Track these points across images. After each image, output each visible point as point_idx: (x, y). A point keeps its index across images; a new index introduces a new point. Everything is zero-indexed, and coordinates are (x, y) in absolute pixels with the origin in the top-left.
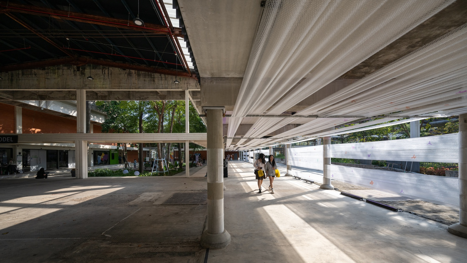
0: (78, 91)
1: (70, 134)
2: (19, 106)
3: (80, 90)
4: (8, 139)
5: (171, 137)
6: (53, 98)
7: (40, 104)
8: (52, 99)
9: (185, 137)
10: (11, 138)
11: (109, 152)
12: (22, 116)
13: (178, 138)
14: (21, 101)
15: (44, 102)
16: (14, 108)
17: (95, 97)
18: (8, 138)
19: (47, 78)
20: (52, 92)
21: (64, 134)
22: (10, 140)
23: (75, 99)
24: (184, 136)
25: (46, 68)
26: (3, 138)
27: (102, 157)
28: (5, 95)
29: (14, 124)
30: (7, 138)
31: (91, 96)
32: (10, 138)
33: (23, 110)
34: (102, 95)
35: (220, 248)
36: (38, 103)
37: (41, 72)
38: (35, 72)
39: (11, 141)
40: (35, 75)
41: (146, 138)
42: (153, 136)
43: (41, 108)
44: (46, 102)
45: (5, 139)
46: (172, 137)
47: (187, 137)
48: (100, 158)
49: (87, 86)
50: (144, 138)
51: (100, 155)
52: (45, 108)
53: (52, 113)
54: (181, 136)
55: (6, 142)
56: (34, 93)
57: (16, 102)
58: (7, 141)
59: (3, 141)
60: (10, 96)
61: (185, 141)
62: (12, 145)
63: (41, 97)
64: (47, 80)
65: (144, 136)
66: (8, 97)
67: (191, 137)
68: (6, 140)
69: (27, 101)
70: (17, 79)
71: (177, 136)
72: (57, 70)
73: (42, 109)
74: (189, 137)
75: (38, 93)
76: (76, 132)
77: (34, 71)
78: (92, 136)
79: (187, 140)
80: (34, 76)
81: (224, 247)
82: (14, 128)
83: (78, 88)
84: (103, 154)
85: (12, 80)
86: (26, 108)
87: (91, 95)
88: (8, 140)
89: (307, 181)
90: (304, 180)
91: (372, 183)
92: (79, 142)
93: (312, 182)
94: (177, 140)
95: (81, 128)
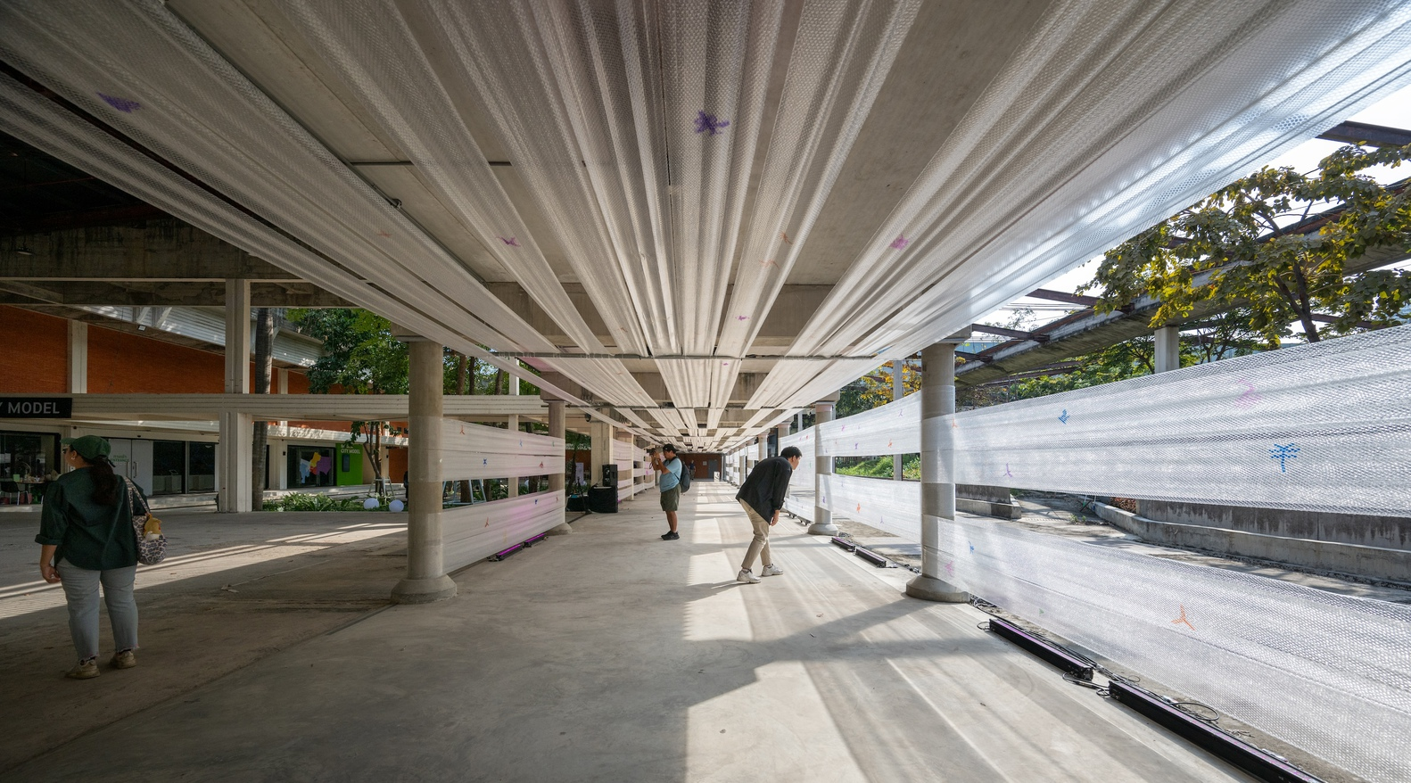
0: (230, 285)
1: (206, 395)
2: (80, 319)
3: (234, 280)
4: (45, 408)
6: (167, 299)
7: (135, 316)
8: (167, 302)
9: (505, 407)
10: (54, 404)
11: (335, 449)
12: (88, 349)
13: (488, 407)
14: (86, 308)
15: (146, 310)
16: (67, 325)
17: (279, 297)
18: (47, 406)
19: (151, 250)
20: (167, 284)
21: (190, 395)
22: (51, 410)
23: (223, 304)
24: (505, 402)
25: (148, 223)
26: (35, 404)
27: (314, 465)
28: (42, 291)
29: (66, 369)
30: (45, 404)
31: (270, 296)
32: (52, 406)
33: (91, 331)
34: (297, 292)
36: (131, 313)
37: (134, 233)
38: (118, 233)
39: (54, 412)
40: (120, 240)
43: (139, 325)
44: (153, 310)
45: (38, 407)
47: (512, 407)
48: (306, 467)
49: (254, 271)
51: (308, 457)
52: (150, 325)
53: (171, 340)
54: (501, 401)
55: (42, 415)
56: (119, 288)
57: (71, 310)
58: (45, 412)
59: (35, 412)
60: (55, 295)
61: (507, 416)
62: (60, 426)
63: (138, 298)
64: (149, 254)
66: (49, 298)
67: (523, 407)
68: (41, 410)
70: (73, 253)
71: (487, 402)
72: (175, 229)
73: (141, 328)
74: (517, 407)
75: (128, 286)
76: (222, 391)
77: (119, 230)
78: (264, 401)
79: (513, 415)
82: (66, 380)
83: (228, 277)
84: (317, 457)
85: (59, 255)
86: (98, 324)
87: (269, 292)
88: (47, 410)
89: (802, 519)
90: (799, 518)
91: (859, 508)
92: (230, 417)
93: (808, 522)
94: (487, 412)
95: (235, 380)
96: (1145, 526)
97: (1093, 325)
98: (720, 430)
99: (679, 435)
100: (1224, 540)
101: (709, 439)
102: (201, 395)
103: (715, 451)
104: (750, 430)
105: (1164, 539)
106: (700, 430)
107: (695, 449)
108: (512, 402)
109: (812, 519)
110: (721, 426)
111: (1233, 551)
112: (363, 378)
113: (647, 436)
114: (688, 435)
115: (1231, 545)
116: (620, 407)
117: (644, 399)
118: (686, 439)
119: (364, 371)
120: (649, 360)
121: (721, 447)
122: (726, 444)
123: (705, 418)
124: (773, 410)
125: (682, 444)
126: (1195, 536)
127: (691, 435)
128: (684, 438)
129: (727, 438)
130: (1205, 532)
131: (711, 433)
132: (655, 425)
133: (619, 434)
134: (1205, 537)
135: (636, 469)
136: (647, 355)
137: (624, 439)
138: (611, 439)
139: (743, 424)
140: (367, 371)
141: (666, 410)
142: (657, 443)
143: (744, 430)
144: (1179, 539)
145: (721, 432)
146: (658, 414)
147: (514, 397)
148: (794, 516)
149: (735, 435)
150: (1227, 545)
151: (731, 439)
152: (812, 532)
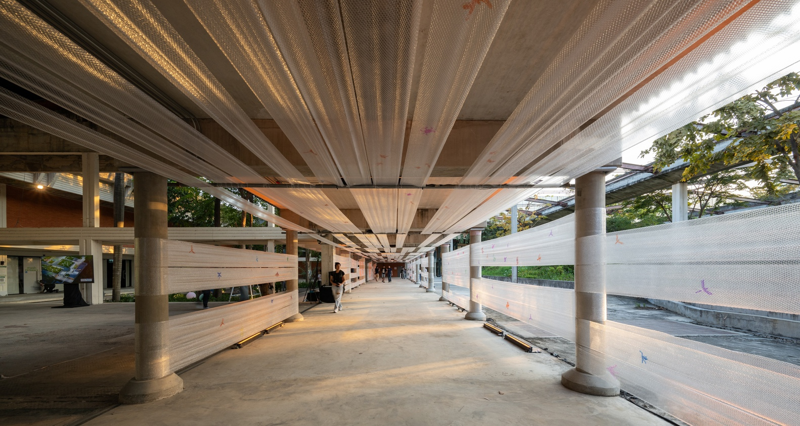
0: (85, 156)
1: (70, 228)
3: (87, 153)
5: (241, 235)
6: (51, 168)
9: (267, 235)
12: (7, 200)
13: (254, 235)
15: (42, 175)
19: (32, 134)
20: (51, 157)
21: (60, 228)
24: (265, 232)
33: (8, 190)
35: (142, 402)
36: (33, 177)
41: (199, 235)
42: (211, 232)
44: (45, 175)
46: (244, 235)
47: (270, 235)
50: (196, 235)
54: (260, 232)
56: (19, 160)
61: (267, 241)
63: (32, 166)
65: (196, 232)
69: (10, 173)
75: (25, 159)
76: (82, 226)
78: (98, 232)
79: (270, 240)
80: (9, 130)
81: (152, 400)
83: (83, 151)
86: (13, 185)
89: (459, 308)
90: (457, 306)
91: (508, 306)
92: (86, 243)
93: (463, 310)
94: (253, 238)
95: (89, 218)
96: (699, 313)
97: (633, 182)
98: (403, 248)
99: (378, 251)
100: (768, 325)
101: (398, 254)
102: (67, 228)
103: (401, 261)
104: (423, 249)
105: (715, 322)
106: (392, 248)
107: (389, 261)
108: (270, 232)
109: (468, 308)
110: (405, 246)
111: (776, 333)
112: (186, 218)
113: (359, 253)
114: (384, 252)
115: (774, 328)
116: (336, 233)
117: (351, 228)
118: (383, 254)
119: (186, 214)
120: (345, 190)
121: (405, 259)
122: (408, 257)
123: (394, 241)
124: (440, 235)
125: (381, 257)
126: (741, 321)
127: (386, 251)
128: (382, 254)
129: (409, 253)
130: (751, 319)
131: (399, 251)
132: (362, 246)
133: (341, 252)
134: (750, 322)
135: (353, 273)
136: (342, 185)
137: (345, 255)
138: (334, 255)
139: (419, 245)
140: (189, 214)
141: (368, 235)
142: (366, 257)
143: (419, 248)
144: (728, 323)
145: (405, 250)
146: (362, 238)
147: (271, 228)
148: (453, 304)
149: (413, 252)
150: (771, 329)
151: (411, 254)
152: (469, 318)
